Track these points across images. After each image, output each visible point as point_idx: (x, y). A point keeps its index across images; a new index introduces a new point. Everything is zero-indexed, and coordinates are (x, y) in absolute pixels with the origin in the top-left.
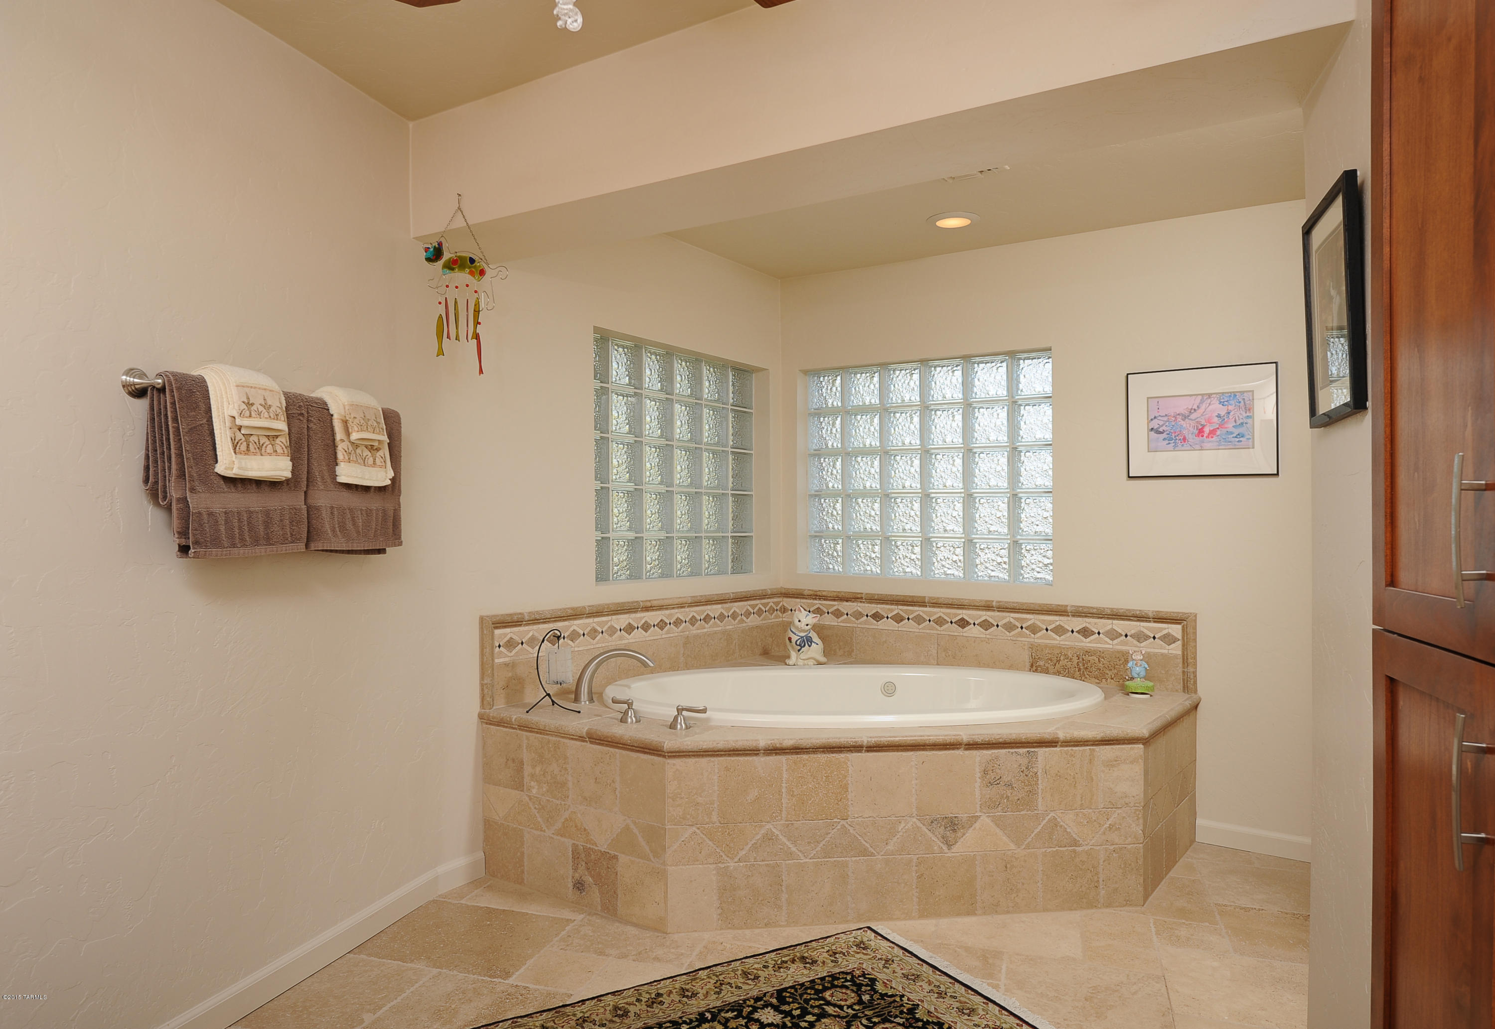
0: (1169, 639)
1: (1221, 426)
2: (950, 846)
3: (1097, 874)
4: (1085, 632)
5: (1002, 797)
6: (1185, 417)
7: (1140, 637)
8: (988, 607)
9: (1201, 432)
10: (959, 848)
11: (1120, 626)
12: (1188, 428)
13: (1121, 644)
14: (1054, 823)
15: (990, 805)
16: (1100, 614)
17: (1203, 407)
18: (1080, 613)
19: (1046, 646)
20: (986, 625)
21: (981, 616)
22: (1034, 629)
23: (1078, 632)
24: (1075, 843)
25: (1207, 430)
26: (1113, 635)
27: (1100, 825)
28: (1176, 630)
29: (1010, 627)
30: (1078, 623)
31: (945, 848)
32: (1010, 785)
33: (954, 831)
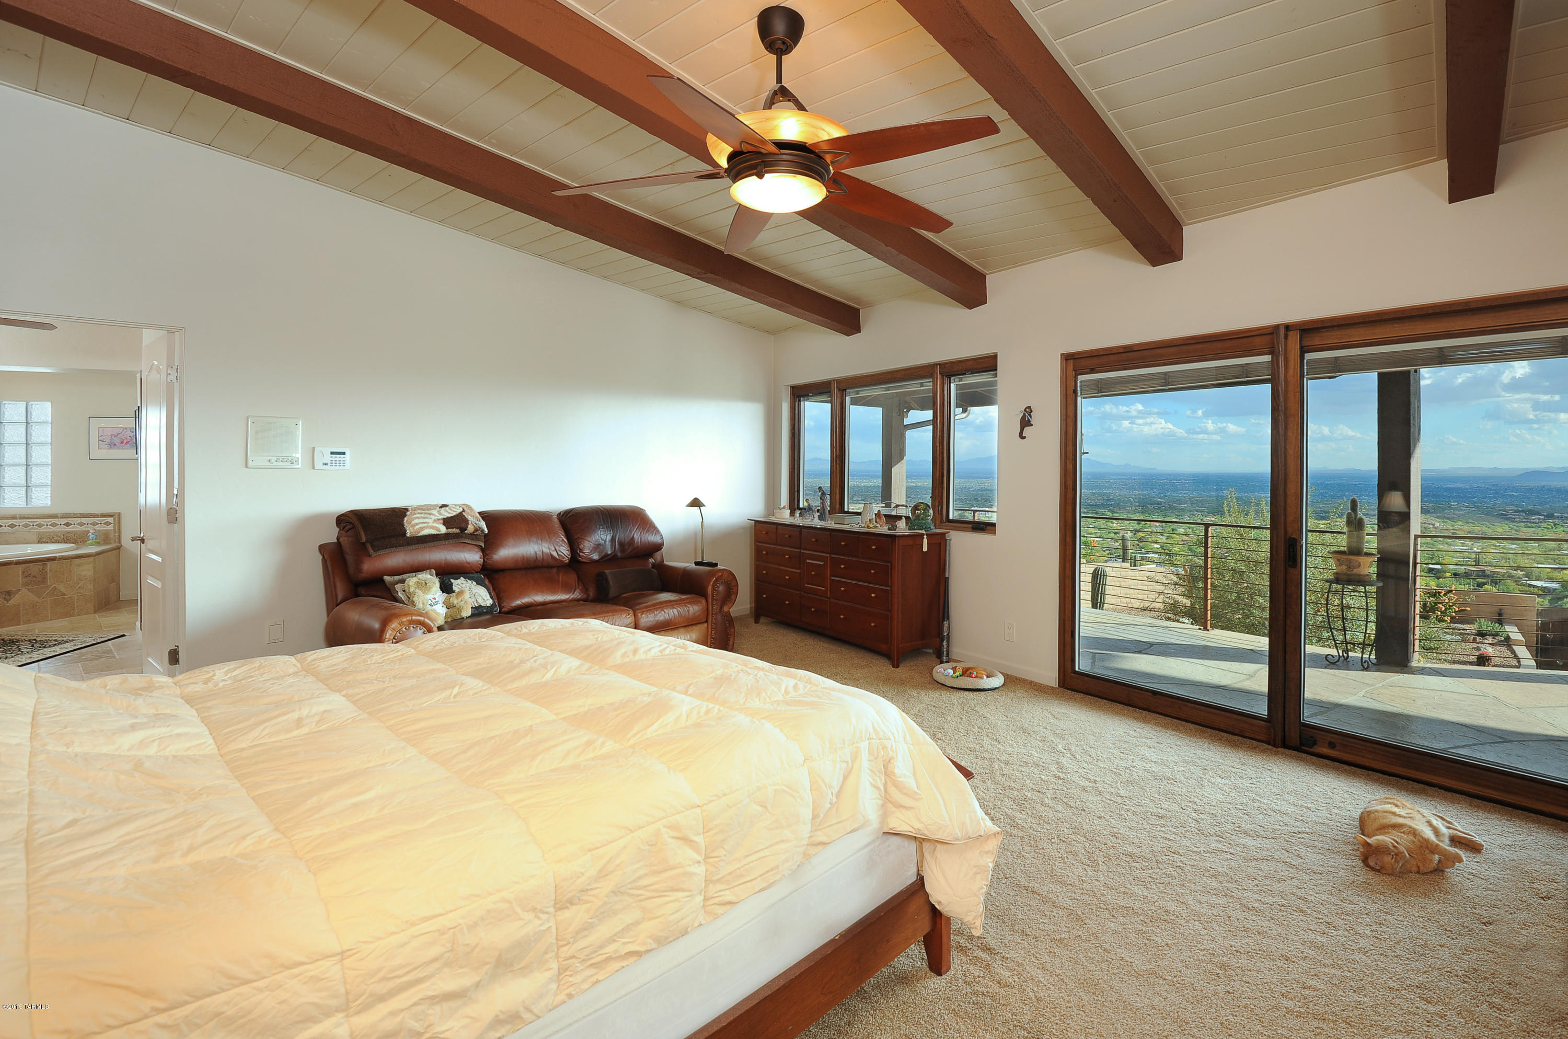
0: (108, 524)
1: (131, 440)
2: (8, 602)
3: (74, 604)
4: (67, 524)
5: (31, 581)
6: (115, 436)
7: (94, 524)
8: (14, 517)
9: (122, 442)
10: (11, 602)
11: (84, 520)
12: (117, 441)
13: (86, 527)
14: (55, 588)
15: (25, 585)
16: (75, 516)
17: (123, 432)
18: (64, 516)
19: (47, 532)
20: (12, 526)
21: (9, 522)
22: (40, 526)
23: (64, 525)
24: (65, 595)
25: (125, 441)
26: (81, 524)
27: (75, 587)
28: (111, 520)
29: (26, 526)
30: (64, 521)
31: (6, 602)
32: (35, 577)
33: (10, 595)
